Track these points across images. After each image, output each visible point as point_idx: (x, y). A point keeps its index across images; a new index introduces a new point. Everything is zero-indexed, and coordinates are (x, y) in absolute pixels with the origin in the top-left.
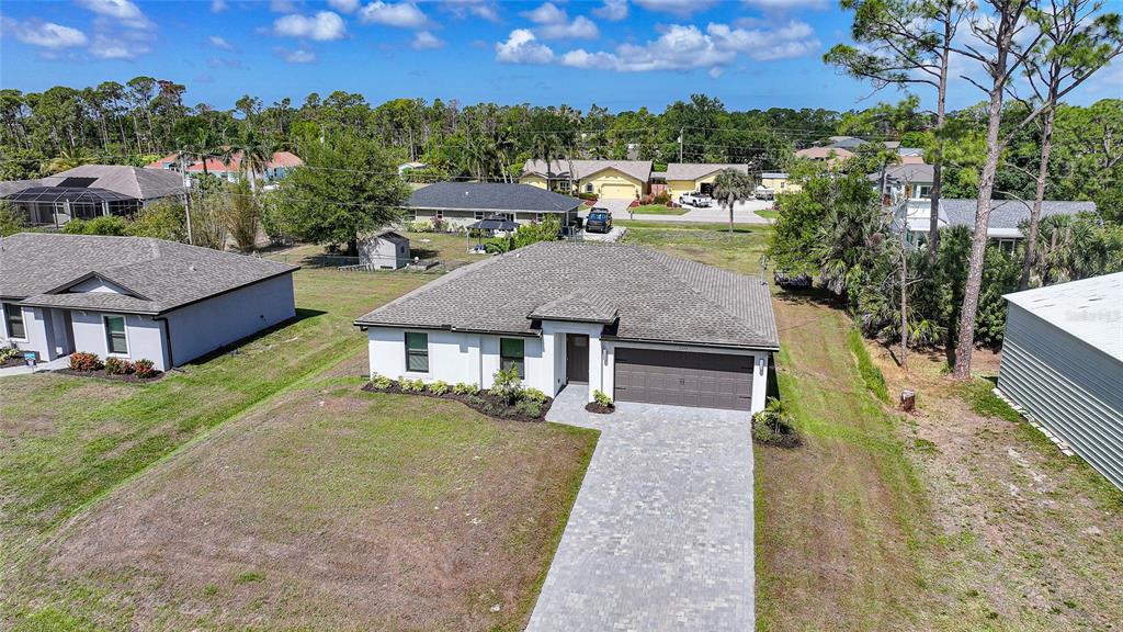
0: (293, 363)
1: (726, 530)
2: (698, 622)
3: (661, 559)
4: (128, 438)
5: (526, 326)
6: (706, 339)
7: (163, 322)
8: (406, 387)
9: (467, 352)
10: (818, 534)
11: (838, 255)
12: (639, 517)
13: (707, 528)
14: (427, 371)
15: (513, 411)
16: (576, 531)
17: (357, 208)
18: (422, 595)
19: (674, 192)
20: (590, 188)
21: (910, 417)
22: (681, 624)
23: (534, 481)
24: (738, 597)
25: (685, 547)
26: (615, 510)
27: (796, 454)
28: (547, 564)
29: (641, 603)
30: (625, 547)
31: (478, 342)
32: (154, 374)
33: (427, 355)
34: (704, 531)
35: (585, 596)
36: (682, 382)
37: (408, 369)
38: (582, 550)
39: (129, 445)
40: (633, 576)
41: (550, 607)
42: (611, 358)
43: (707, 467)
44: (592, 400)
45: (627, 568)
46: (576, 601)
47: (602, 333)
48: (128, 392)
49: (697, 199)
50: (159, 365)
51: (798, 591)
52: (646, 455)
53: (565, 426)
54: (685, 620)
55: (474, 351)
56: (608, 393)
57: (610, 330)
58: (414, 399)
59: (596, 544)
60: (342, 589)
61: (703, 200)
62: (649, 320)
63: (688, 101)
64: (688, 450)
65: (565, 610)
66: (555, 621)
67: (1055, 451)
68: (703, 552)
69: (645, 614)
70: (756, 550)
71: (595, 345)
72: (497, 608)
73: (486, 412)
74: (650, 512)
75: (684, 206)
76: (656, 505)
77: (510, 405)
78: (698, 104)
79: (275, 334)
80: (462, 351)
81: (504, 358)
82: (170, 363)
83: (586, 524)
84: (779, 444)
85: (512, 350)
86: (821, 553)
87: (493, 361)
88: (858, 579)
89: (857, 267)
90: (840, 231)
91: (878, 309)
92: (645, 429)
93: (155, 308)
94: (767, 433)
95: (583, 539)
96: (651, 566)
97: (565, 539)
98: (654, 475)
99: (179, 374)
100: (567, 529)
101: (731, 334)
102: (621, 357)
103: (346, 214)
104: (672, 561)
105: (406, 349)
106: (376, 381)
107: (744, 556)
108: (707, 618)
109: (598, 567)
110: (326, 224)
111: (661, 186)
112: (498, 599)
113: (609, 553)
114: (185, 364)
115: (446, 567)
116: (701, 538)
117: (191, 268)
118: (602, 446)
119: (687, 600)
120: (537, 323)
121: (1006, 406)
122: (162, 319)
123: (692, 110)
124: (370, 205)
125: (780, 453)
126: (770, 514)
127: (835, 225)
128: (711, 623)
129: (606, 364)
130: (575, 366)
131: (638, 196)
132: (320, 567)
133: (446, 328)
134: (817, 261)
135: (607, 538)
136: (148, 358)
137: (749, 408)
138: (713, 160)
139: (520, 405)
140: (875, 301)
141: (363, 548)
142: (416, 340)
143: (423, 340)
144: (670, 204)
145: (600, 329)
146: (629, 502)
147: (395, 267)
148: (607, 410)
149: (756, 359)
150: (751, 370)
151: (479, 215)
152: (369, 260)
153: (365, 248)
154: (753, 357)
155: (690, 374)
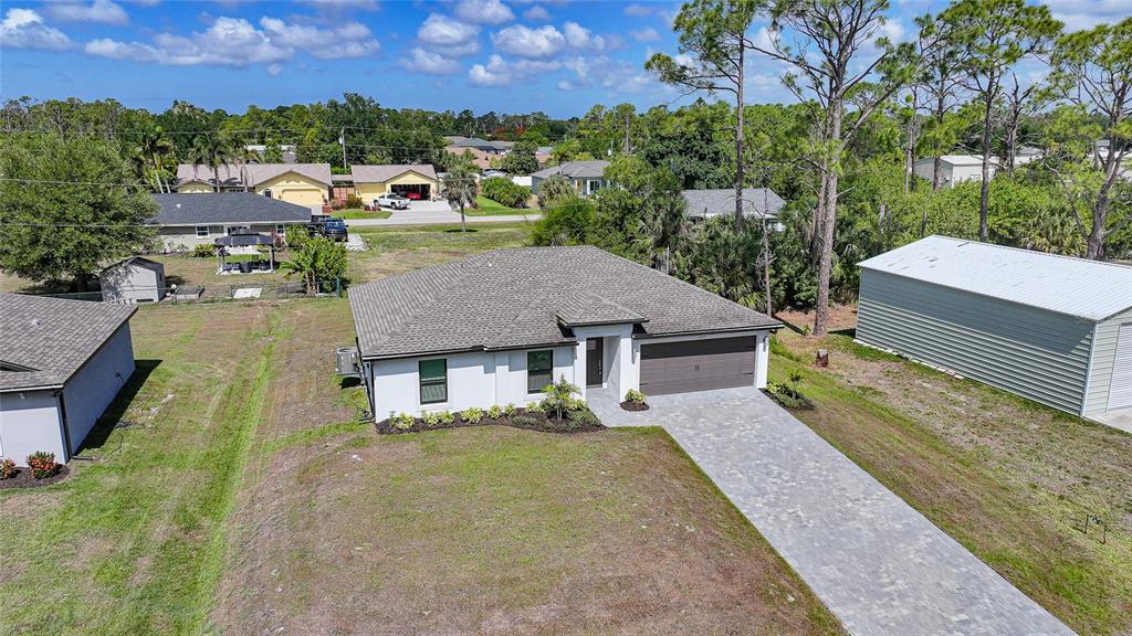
1: (857, 483)
2: (930, 559)
3: (844, 519)
4: (136, 552)
5: (551, 334)
6: (721, 325)
8: (434, 421)
9: (494, 371)
10: (914, 470)
12: (786, 491)
13: (843, 485)
14: (445, 401)
16: (756, 516)
19: (362, 195)
20: (268, 194)
22: (922, 564)
24: (930, 532)
25: (848, 505)
26: (761, 491)
27: (822, 413)
28: (773, 550)
29: (877, 558)
30: (808, 518)
31: (507, 359)
32: (58, 471)
33: (445, 383)
34: (844, 489)
35: (833, 567)
36: (697, 368)
37: (422, 403)
38: (782, 530)
39: (145, 562)
40: (844, 540)
41: (821, 584)
42: (638, 354)
43: (781, 438)
44: (623, 399)
45: (831, 534)
46: (832, 572)
47: (634, 332)
48: (47, 500)
49: (396, 201)
50: (60, 459)
52: (723, 439)
53: (631, 428)
54: (920, 560)
55: (502, 370)
56: (638, 391)
57: (638, 329)
58: (449, 433)
59: (785, 523)
61: (403, 202)
63: (342, 101)
64: (749, 427)
65: (835, 582)
66: (839, 594)
67: (950, 379)
68: (865, 505)
69: (890, 565)
70: (895, 493)
72: (792, 598)
73: (548, 429)
74: (788, 485)
75: (383, 209)
76: (785, 478)
77: (558, 417)
78: (352, 103)
80: (485, 372)
81: (531, 374)
82: (69, 455)
83: (755, 508)
84: (806, 408)
85: (539, 362)
86: (933, 483)
87: (522, 376)
92: (693, 417)
93: (54, 378)
94: (782, 397)
95: (770, 521)
96: (846, 528)
97: (757, 525)
98: (752, 454)
99: (88, 464)
100: (748, 517)
102: (648, 352)
105: (420, 378)
106: (398, 420)
108: (931, 553)
109: (811, 540)
111: (343, 190)
112: (783, 590)
113: (804, 527)
114: (83, 448)
115: (717, 576)
116: (850, 495)
117: (32, 322)
119: (902, 545)
120: (569, 331)
121: (880, 352)
122: (57, 396)
123: (348, 110)
125: (812, 414)
128: (938, 556)
129: (633, 362)
131: (325, 201)
133: (478, 350)
135: (786, 515)
136: (48, 451)
138: (379, 161)
142: (432, 368)
143: (442, 367)
144: (367, 208)
145: (631, 327)
146: (763, 481)
147: (157, 299)
148: (644, 407)
149: (759, 338)
150: (753, 348)
151: (202, 231)
152: (117, 294)
153: (111, 279)
154: (756, 336)
155: (704, 360)
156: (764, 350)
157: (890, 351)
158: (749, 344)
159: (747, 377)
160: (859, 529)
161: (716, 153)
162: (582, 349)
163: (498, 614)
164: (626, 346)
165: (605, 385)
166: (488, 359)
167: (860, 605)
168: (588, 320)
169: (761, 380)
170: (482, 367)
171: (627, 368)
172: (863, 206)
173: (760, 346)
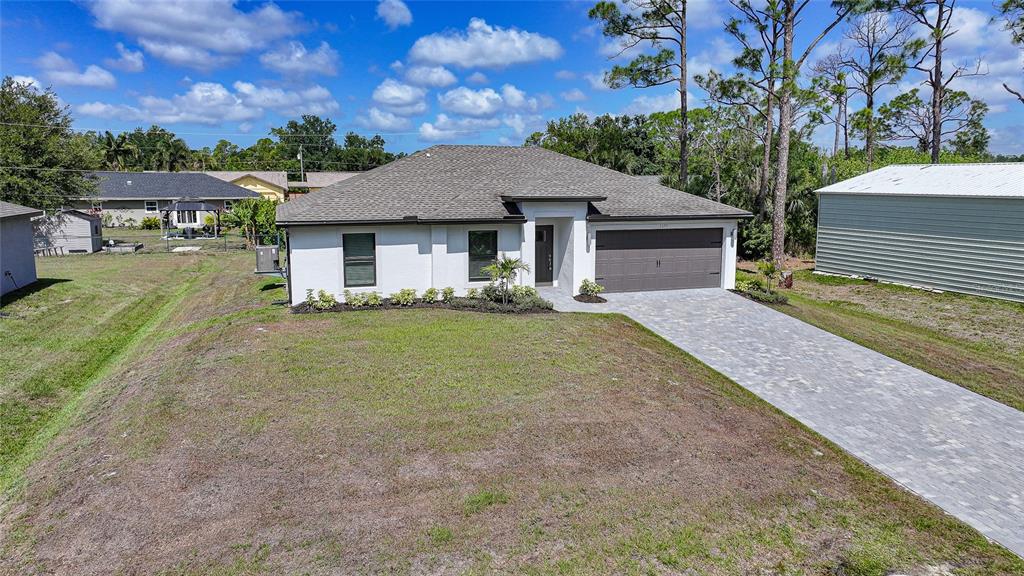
1: (865, 358)
5: (498, 210)
6: (686, 213)
8: (359, 303)
9: (430, 252)
13: (848, 360)
14: (374, 284)
16: (749, 383)
30: (814, 385)
31: (445, 237)
33: (374, 264)
34: (850, 362)
36: (659, 264)
37: (347, 284)
42: (594, 242)
44: (576, 292)
47: (589, 213)
55: (439, 250)
56: (592, 282)
57: (593, 214)
58: (376, 315)
59: (787, 388)
63: (301, 122)
67: (929, 294)
72: (818, 453)
73: (493, 311)
74: (782, 359)
78: (310, 124)
80: (420, 253)
81: (473, 257)
83: (747, 376)
84: (781, 303)
85: (482, 245)
87: (462, 259)
98: (732, 335)
102: (605, 241)
105: (345, 255)
106: (315, 299)
111: (298, 195)
120: (514, 205)
121: (844, 279)
123: (307, 130)
129: (588, 251)
133: (409, 222)
135: (786, 382)
137: (718, 284)
142: (359, 244)
143: (370, 241)
145: (584, 210)
146: (750, 355)
147: (90, 251)
148: (600, 300)
149: (726, 232)
150: (719, 244)
151: (151, 206)
152: (48, 243)
153: (43, 229)
154: (722, 229)
155: (666, 254)
156: (732, 246)
157: (855, 276)
158: (714, 239)
159: (713, 278)
160: (881, 395)
161: (652, 148)
162: (530, 229)
163: (422, 459)
164: (580, 229)
165: (555, 283)
166: (423, 237)
167: (908, 463)
168: (537, 195)
169: (729, 280)
170: (416, 246)
171: (581, 259)
172: (803, 172)
173: (728, 241)
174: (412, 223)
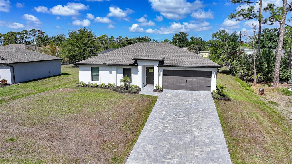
0: (57, 84)
1: (210, 123)
2: (205, 156)
3: (185, 133)
5: (132, 62)
6: (195, 65)
7: (12, 67)
8: (91, 85)
9: (112, 73)
10: (246, 125)
11: (229, 58)
12: (175, 120)
13: (202, 123)
14: (99, 81)
15: (127, 91)
16: (150, 124)
17: (85, 49)
18: (83, 145)
21: (263, 96)
22: (197, 156)
23: (134, 109)
24: (220, 146)
25: (194, 129)
26: (165, 118)
27: (229, 102)
28: (138, 135)
29: (178, 149)
30: (170, 129)
31: (116, 69)
32: (7, 84)
33: (99, 75)
34: (201, 124)
35: (154, 146)
36: (186, 82)
37: (92, 80)
38: (152, 130)
40: (174, 139)
41: (139, 150)
42: (161, 73)
43: (198, 106)
44: (155, 88)
45: (171, 136)
46: (150, 148)
47: (159, 64)
50: (9, 81)
51: (245, 144)
52: (175, 103)
53: (146, 95)
54: (199, 155)
55: (114, 73)
56: (161, 85)
57: (161, 63)
58: (93, 89)
59: (158, 129)
60: (49, 143)
62: (174, 61)
63: (179, 33)
64: (190, 101)
65: (145, 151)
66: (141, 156)
68: (202, 131)
69: (181, 153)
70: (223, 130)
71: (156, 69)
72: (115, 150)
73: (118, 91)
74: (179, 118)
76: (181, 116)
77: (126, 89)
78: (181, 34)
79: (54, 77)
80: (110, 73)
82: (14, 81)
83: (154, 122)
84: (223, 99)
85: (127, 72)
86: (250, 131)
87: (121, 76)
88: (268, 140)
89: (235, 61)
90: (229, 50)
91: (243, 71)
92: (174, 96)
93: (9, 62)
94: (218, 96)
95: (152, 127)
96: (181, 136)
97: (145, 127)
98: (179, 108)
99: (17, 85)
100: (146, 124)
101: (203, 64)
102: (166, 73)
103: (81, 51)
104: (189, 134)
105: (92, 73)
107: (219, 132)
108: (208, 154)
109: (159, 136)
110: (75, 54)
112: (116, 147)
113: (163, 131)
114: (20, 83)
115: (95, 135)
116: (200, 126)
117: (26, 54)
118: (159, 101)
119: (198, 147)
120: (136, 61)
122: (11, 66)
123: (180, 36)
124: (88, 49)
125: (224, 102)
126: (225, 119)
127: (228, 49)
128: (210, 156)
129: (160, 76)
130: (149, 79)
132: (42, 136)
134: (222, 60)
135: (162, 126)
136: (6, 79)
137: (210, 90)
139: (130, 89)
140: (242, 69)
141: (62, 128)
142: (95, 70)
143: (97, 69)
146: (170, 116)
148: (162, 91)
150: (210, 76)
154: (211, 71)
155: (189, 79)
156: (214, 77)
158: (208, 75)
159: (208, 88)
170: (109, 71)
171: (158, 79)
173: (213, 75)
174: (105, 65)
